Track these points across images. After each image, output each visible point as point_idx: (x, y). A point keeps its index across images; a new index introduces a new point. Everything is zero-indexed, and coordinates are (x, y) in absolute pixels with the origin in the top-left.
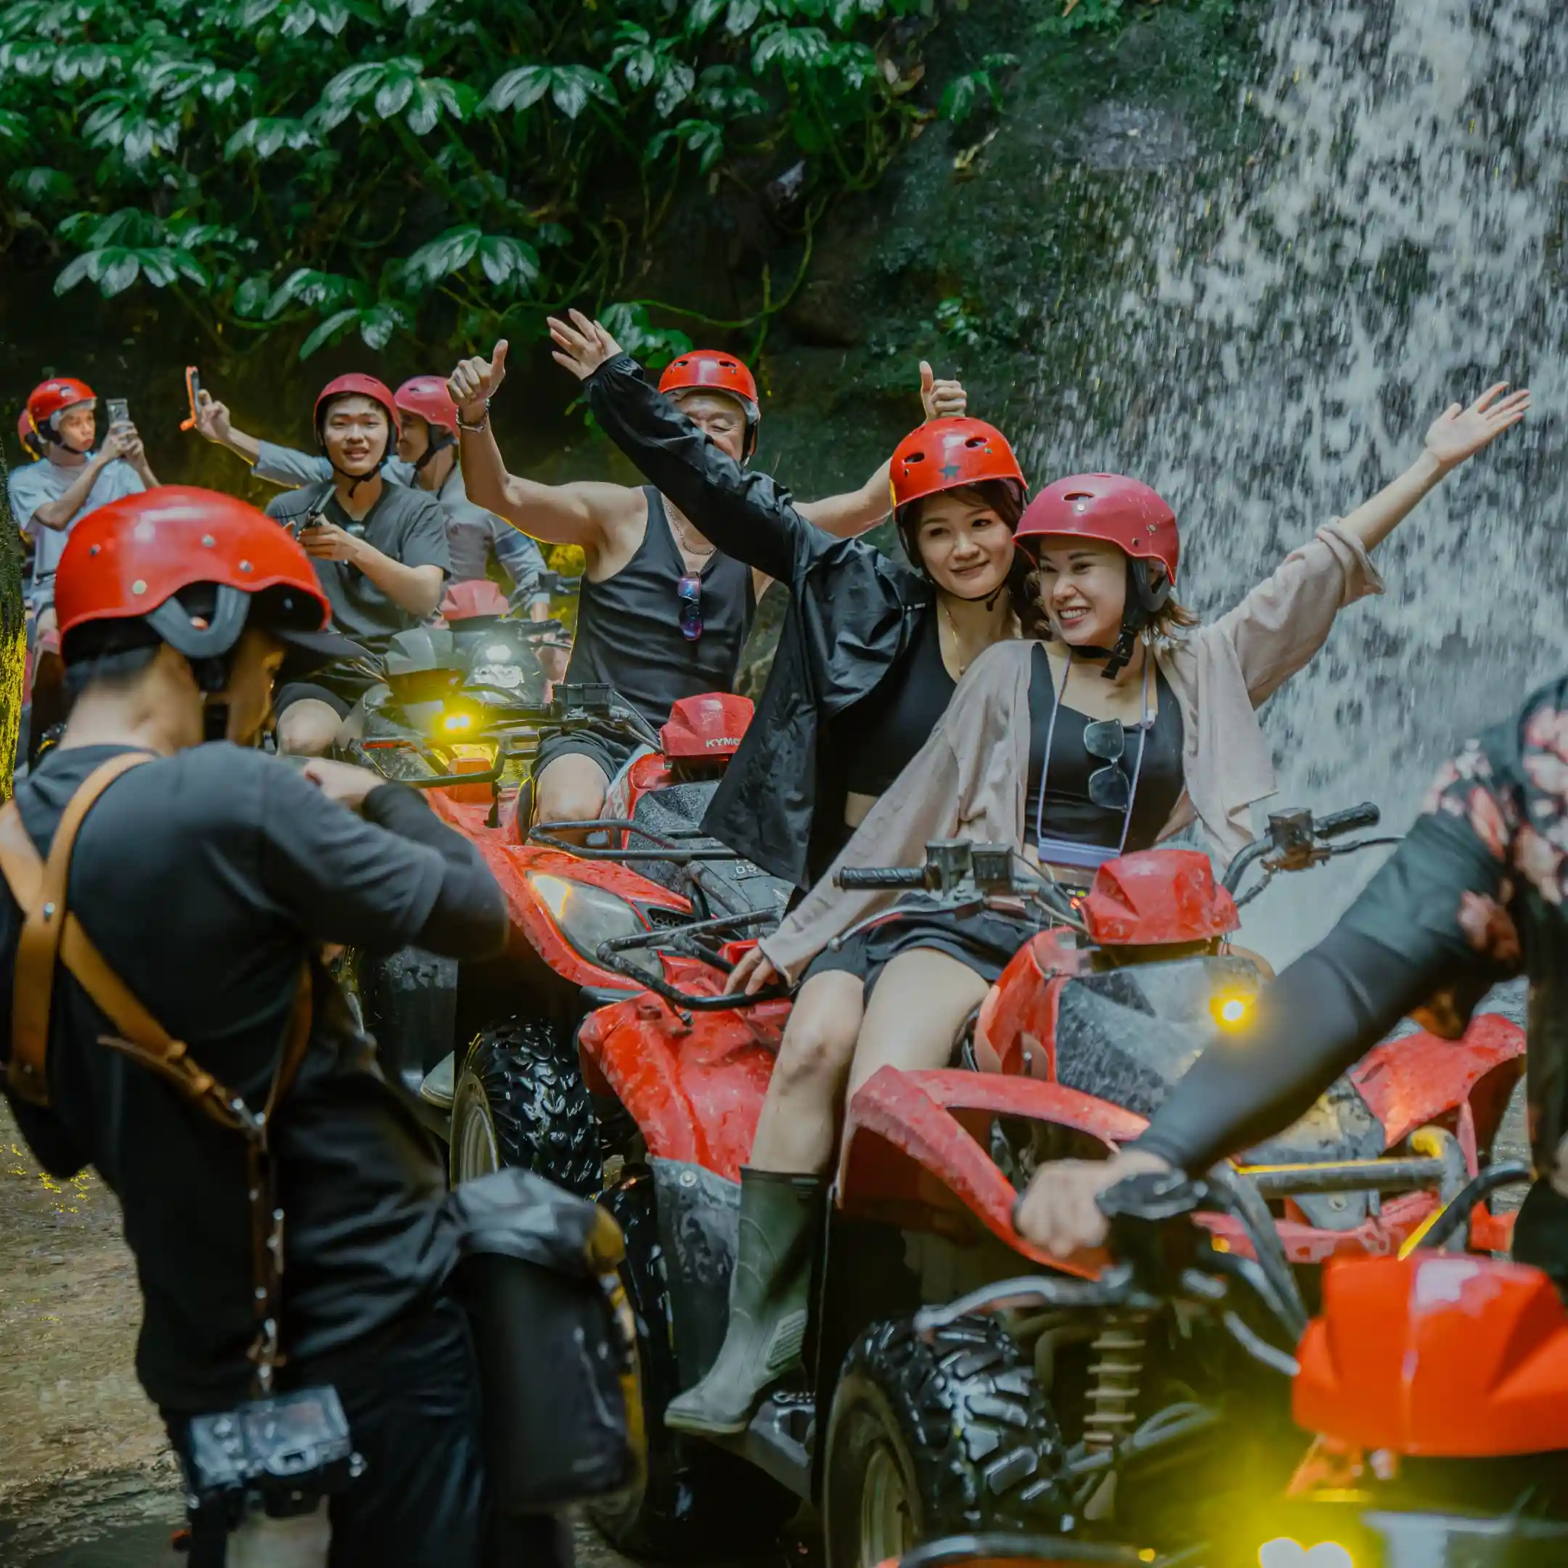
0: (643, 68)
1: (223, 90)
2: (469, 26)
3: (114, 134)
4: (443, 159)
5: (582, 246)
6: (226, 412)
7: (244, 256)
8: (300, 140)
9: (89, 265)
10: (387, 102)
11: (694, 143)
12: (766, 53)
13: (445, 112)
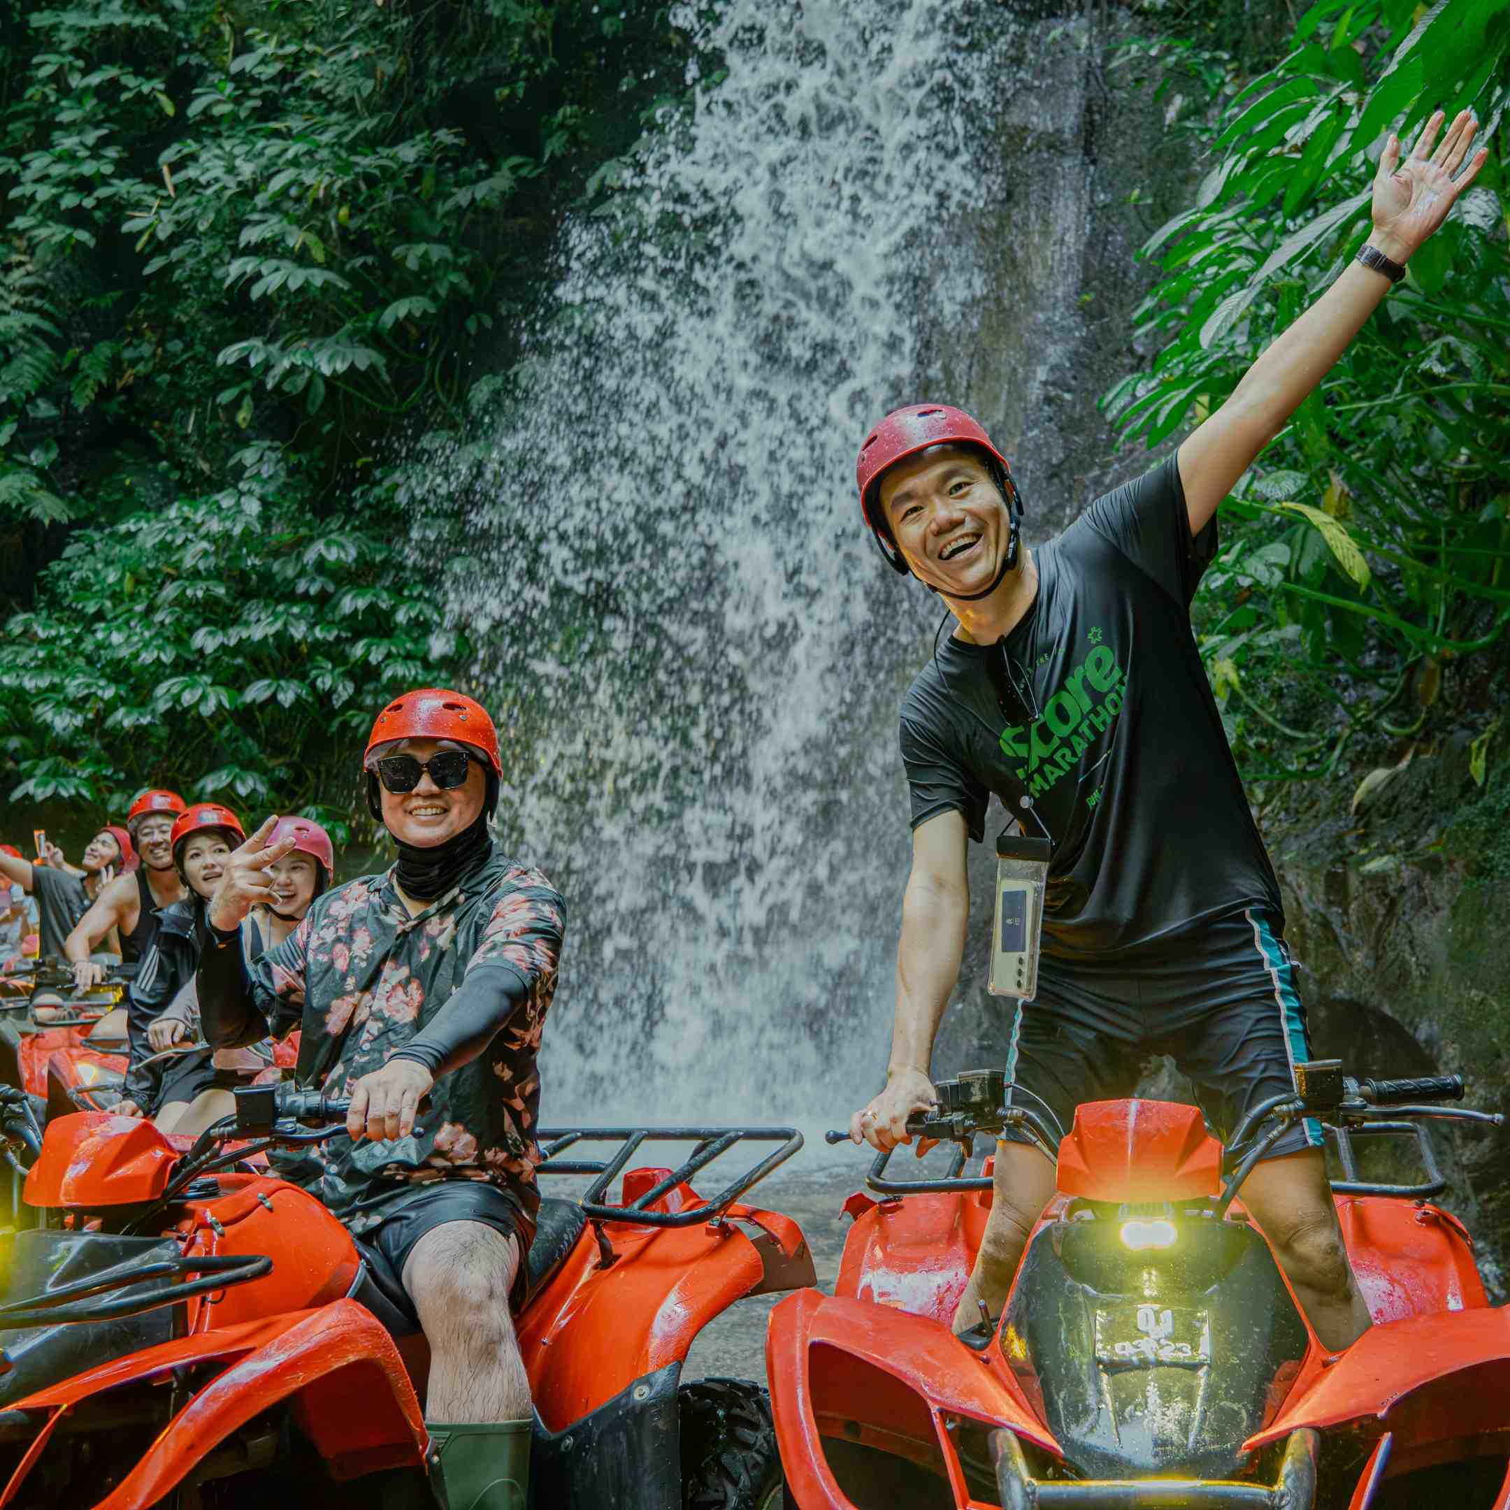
0: (325, 683)
1: (109, 693)
2: (239, 661)
3: (49, 716)
4: (226, 731)
5: (299, 778)
6: (60, 854)
7: (118, 782)
8: (145, 721)
9: (30, 786)
10: (188, 698)
11: (354, 722)
12: (388, 674)
13: (220, 705)
